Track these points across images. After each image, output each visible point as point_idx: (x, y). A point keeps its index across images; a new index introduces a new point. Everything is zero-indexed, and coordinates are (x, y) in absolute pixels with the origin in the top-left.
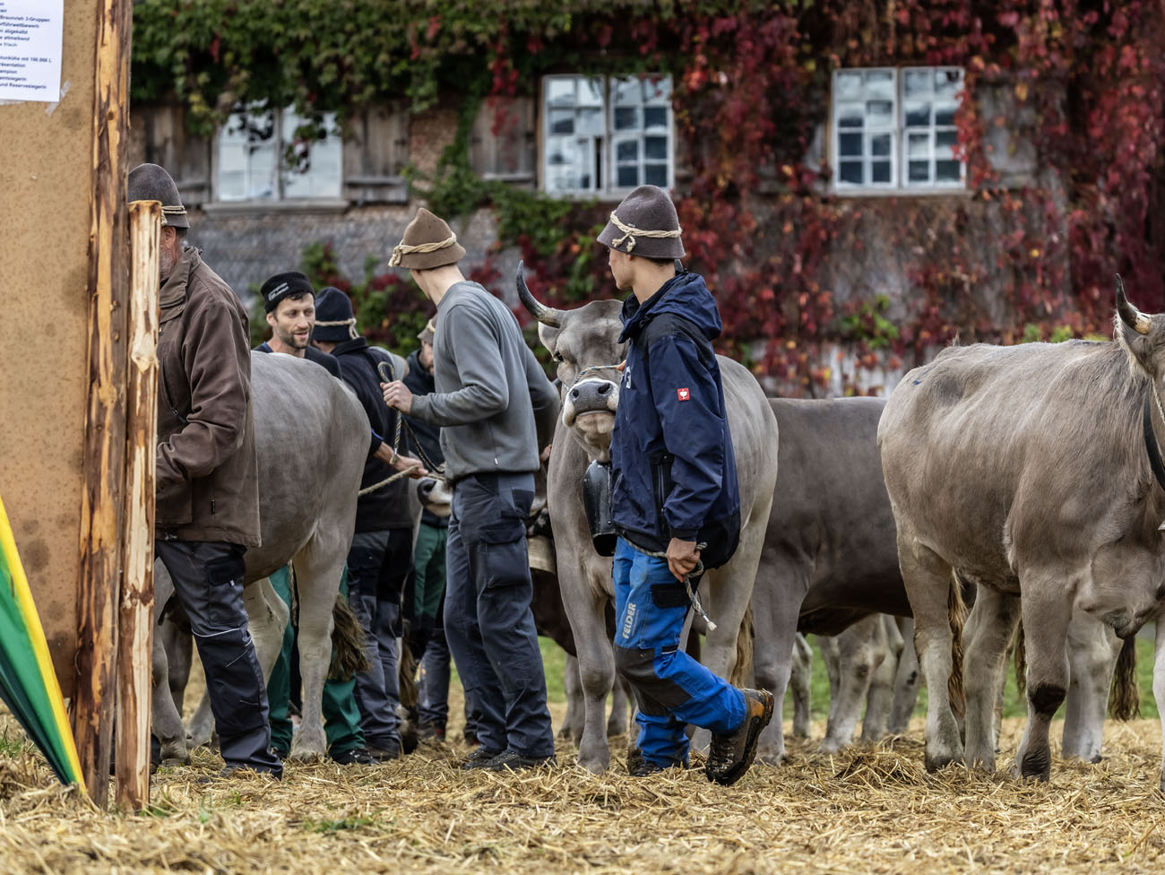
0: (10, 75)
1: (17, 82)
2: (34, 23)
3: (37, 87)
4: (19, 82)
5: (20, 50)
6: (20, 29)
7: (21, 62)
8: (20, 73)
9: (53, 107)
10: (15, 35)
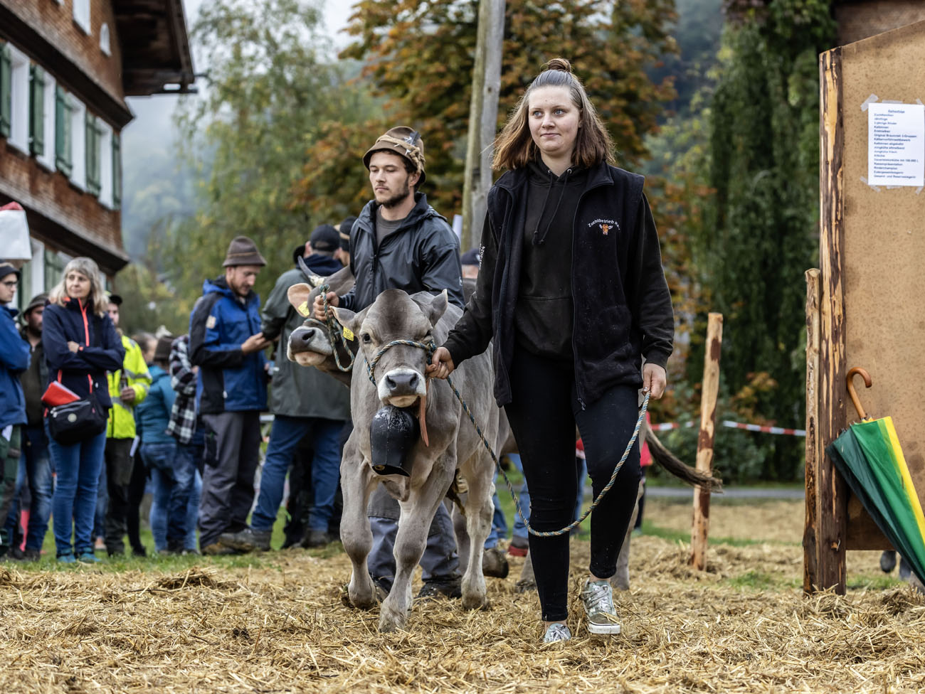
0: (893, 171)
1: (897, 175)
2: (908, 138)
3: (910, 177)
4: (898, 175)
5: (899, 155)
6: (899, 142)
7: (900, 162)
8: (900, 169)
9: (920, 189)
10: (896, 146)
